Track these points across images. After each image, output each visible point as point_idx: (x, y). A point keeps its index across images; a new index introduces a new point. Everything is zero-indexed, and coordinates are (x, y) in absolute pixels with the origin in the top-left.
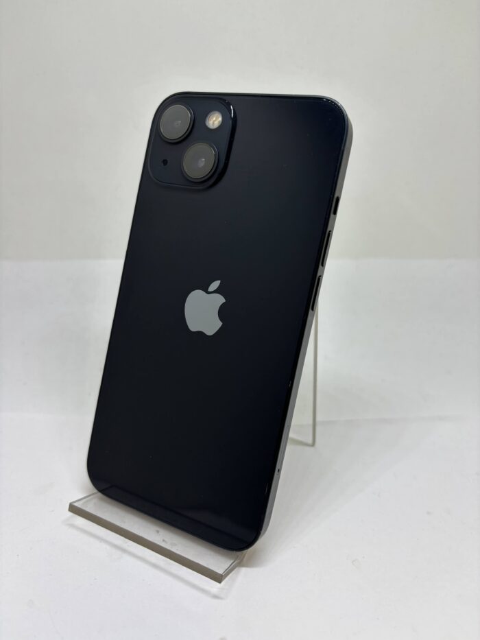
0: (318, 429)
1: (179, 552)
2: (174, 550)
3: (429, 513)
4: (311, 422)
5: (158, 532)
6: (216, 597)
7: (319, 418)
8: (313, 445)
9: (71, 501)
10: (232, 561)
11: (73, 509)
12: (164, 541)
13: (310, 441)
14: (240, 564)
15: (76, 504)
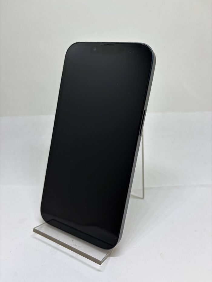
0: (145, 191)
1: (82, 251)
2: (80, 249)
3: (196, 231)
4: (142, 188)
5: (73, 241)
6: (99, 270)
7: (145, 186)
8: (143, 198)
9: (34, 227)
10: (106, 255)
11: (35, 231)
12: (75, 245)
13: (142, 196)
14: (110, 255)
15: (36, 229)
